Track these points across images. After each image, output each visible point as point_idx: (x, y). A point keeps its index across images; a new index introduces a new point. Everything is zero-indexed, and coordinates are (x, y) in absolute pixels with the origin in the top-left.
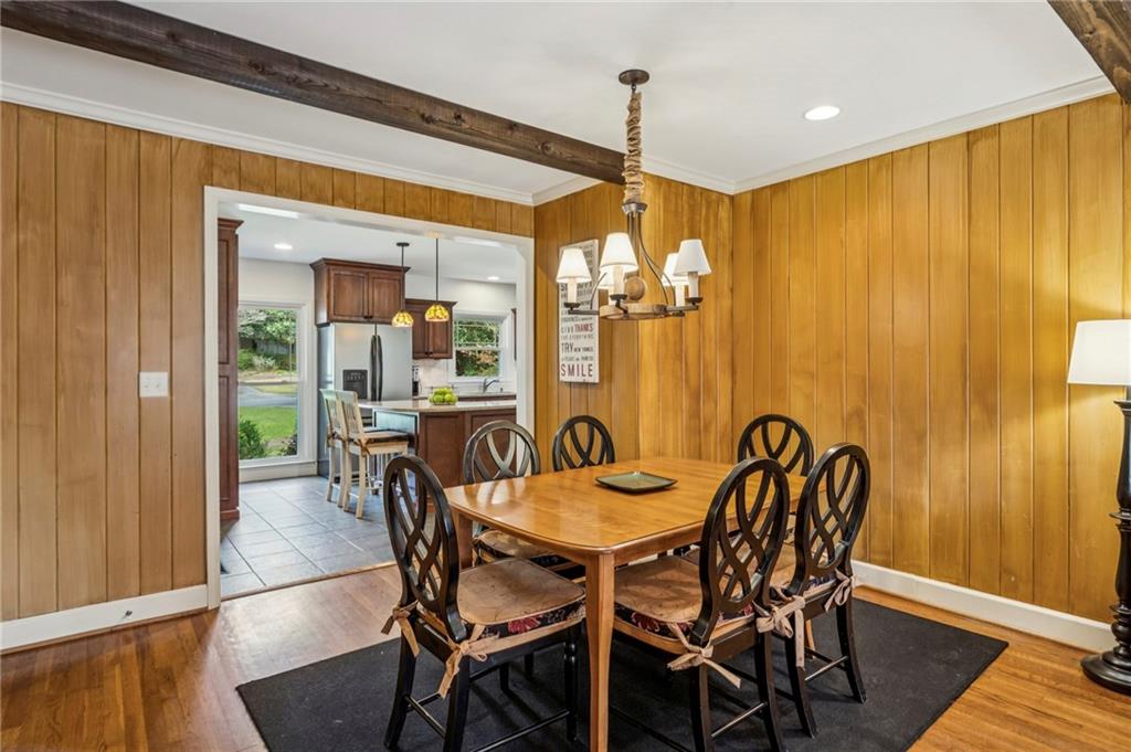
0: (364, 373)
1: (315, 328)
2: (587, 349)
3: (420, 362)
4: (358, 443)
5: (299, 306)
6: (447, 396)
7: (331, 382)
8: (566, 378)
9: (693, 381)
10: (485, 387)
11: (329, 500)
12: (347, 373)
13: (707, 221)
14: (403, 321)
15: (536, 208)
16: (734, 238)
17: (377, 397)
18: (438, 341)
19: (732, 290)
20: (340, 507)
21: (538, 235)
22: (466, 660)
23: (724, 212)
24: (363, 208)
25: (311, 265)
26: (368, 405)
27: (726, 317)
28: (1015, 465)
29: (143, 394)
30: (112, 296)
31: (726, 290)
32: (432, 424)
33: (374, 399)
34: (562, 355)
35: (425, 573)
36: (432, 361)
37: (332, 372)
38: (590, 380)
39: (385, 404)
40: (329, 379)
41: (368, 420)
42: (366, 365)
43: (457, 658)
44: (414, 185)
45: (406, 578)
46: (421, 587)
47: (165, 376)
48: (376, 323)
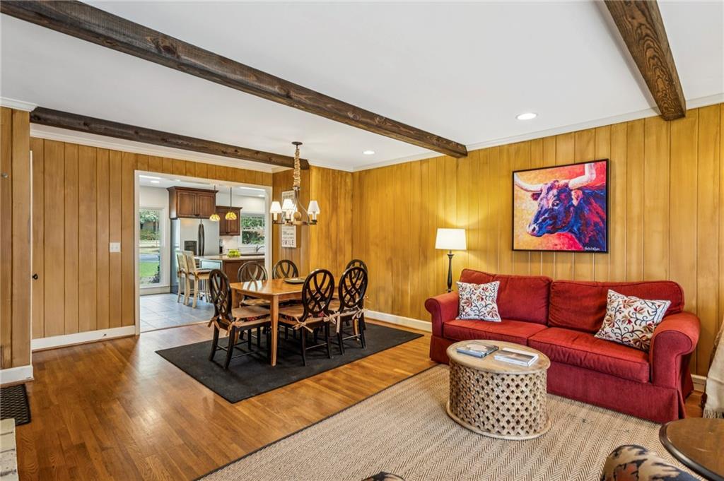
0: (195, 242)
1: (169, 220)
2: (291, 234)
3: (223, 237)
4: (194, 274)
5: (161, 209)
6: (236, 254)
7: (178, 247)
8: (284, 246)
9: (334, 246)
10: (257, 250)
11: (178, 302)
12: (186, 242)
13: (341, 183)
14: (215, 218)
15: (274, 174)
16: (353, 190)
17: (202, 254)
18: (233, 227)
19: (352, 211)
20: (184, 304)
21: (274, 185)
22: (234, 327)
23: (349, 180)
24: (198, 176)
25: (168, 189)
26: (197, 258)
27: (350, 221)
28: (432, 277)
29: (111, 251)
30: (99, 213)
31: (349, 211)
32: (229, 266)
33: (200, 255)
34: (283, 236)
35: (222, 306)
36: (230, 237)
37: (178, 242)
38: (292, 246)
39: (205, 257)
40: (177, 245)
41: (198, 264)
42: (196, 239)
43: (231, 326)
44: (220, 166)
45: (216, 308)
46: (221, 309)
47: (119, 244)
48: (201, 218)
